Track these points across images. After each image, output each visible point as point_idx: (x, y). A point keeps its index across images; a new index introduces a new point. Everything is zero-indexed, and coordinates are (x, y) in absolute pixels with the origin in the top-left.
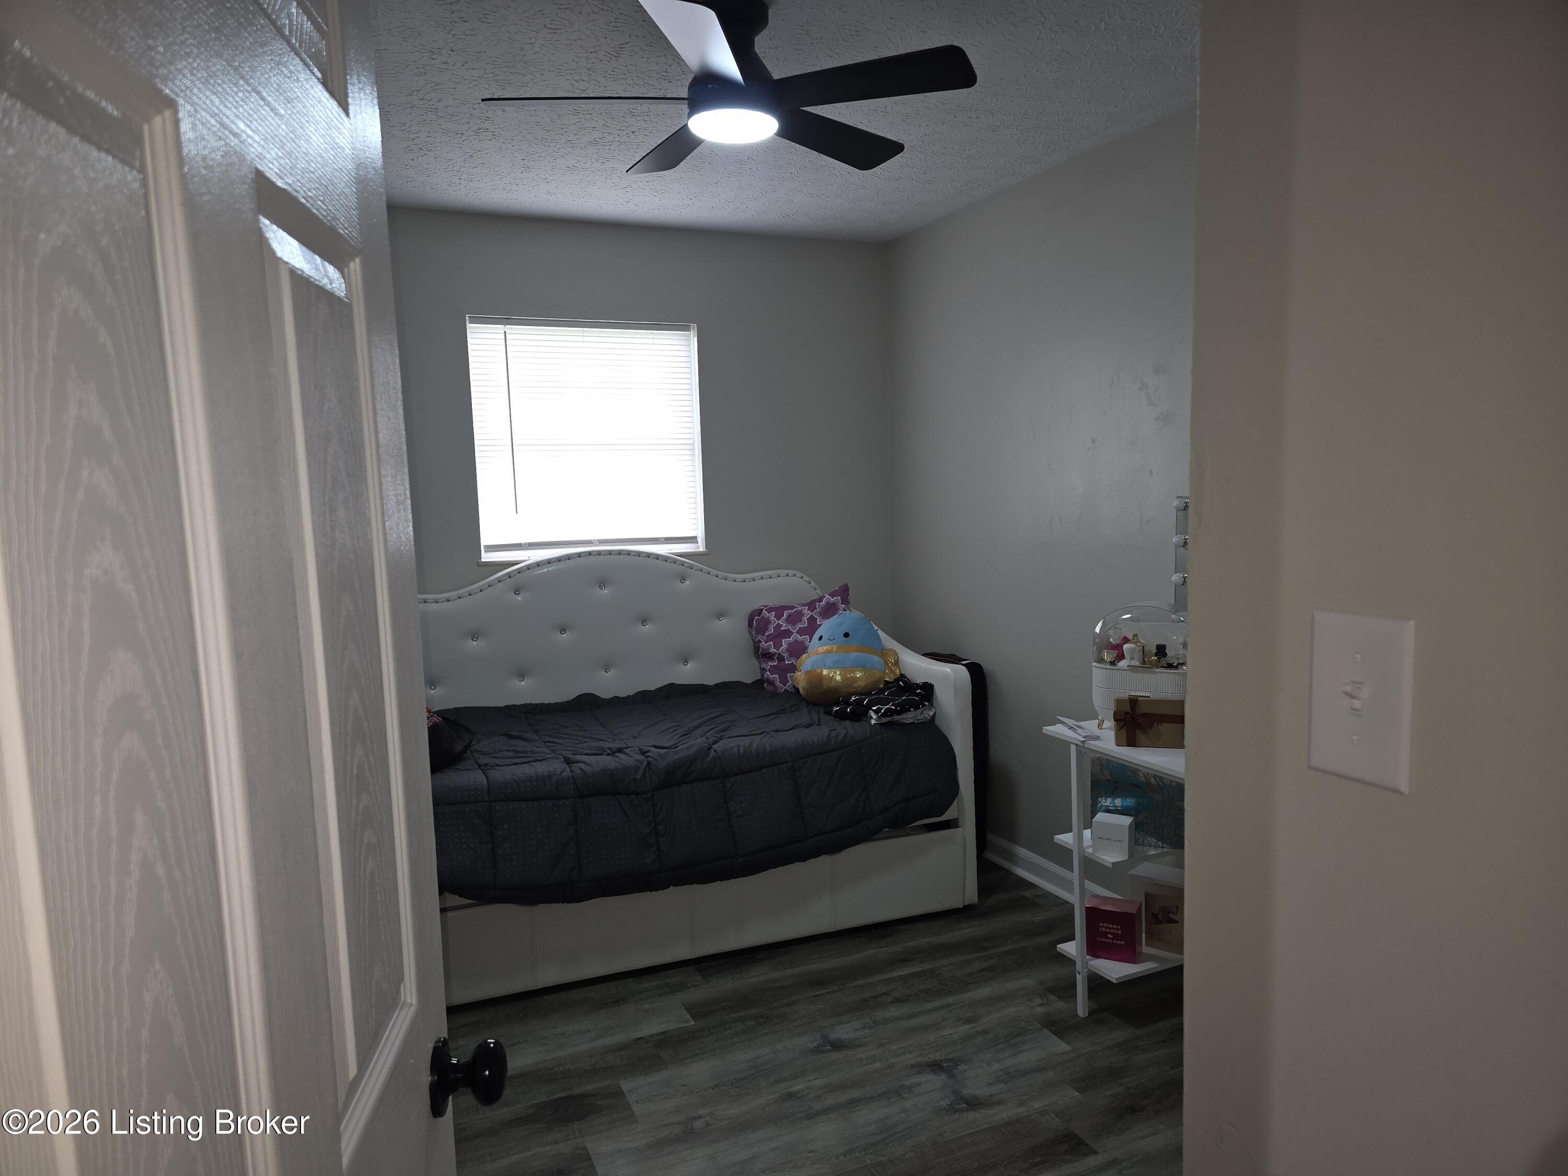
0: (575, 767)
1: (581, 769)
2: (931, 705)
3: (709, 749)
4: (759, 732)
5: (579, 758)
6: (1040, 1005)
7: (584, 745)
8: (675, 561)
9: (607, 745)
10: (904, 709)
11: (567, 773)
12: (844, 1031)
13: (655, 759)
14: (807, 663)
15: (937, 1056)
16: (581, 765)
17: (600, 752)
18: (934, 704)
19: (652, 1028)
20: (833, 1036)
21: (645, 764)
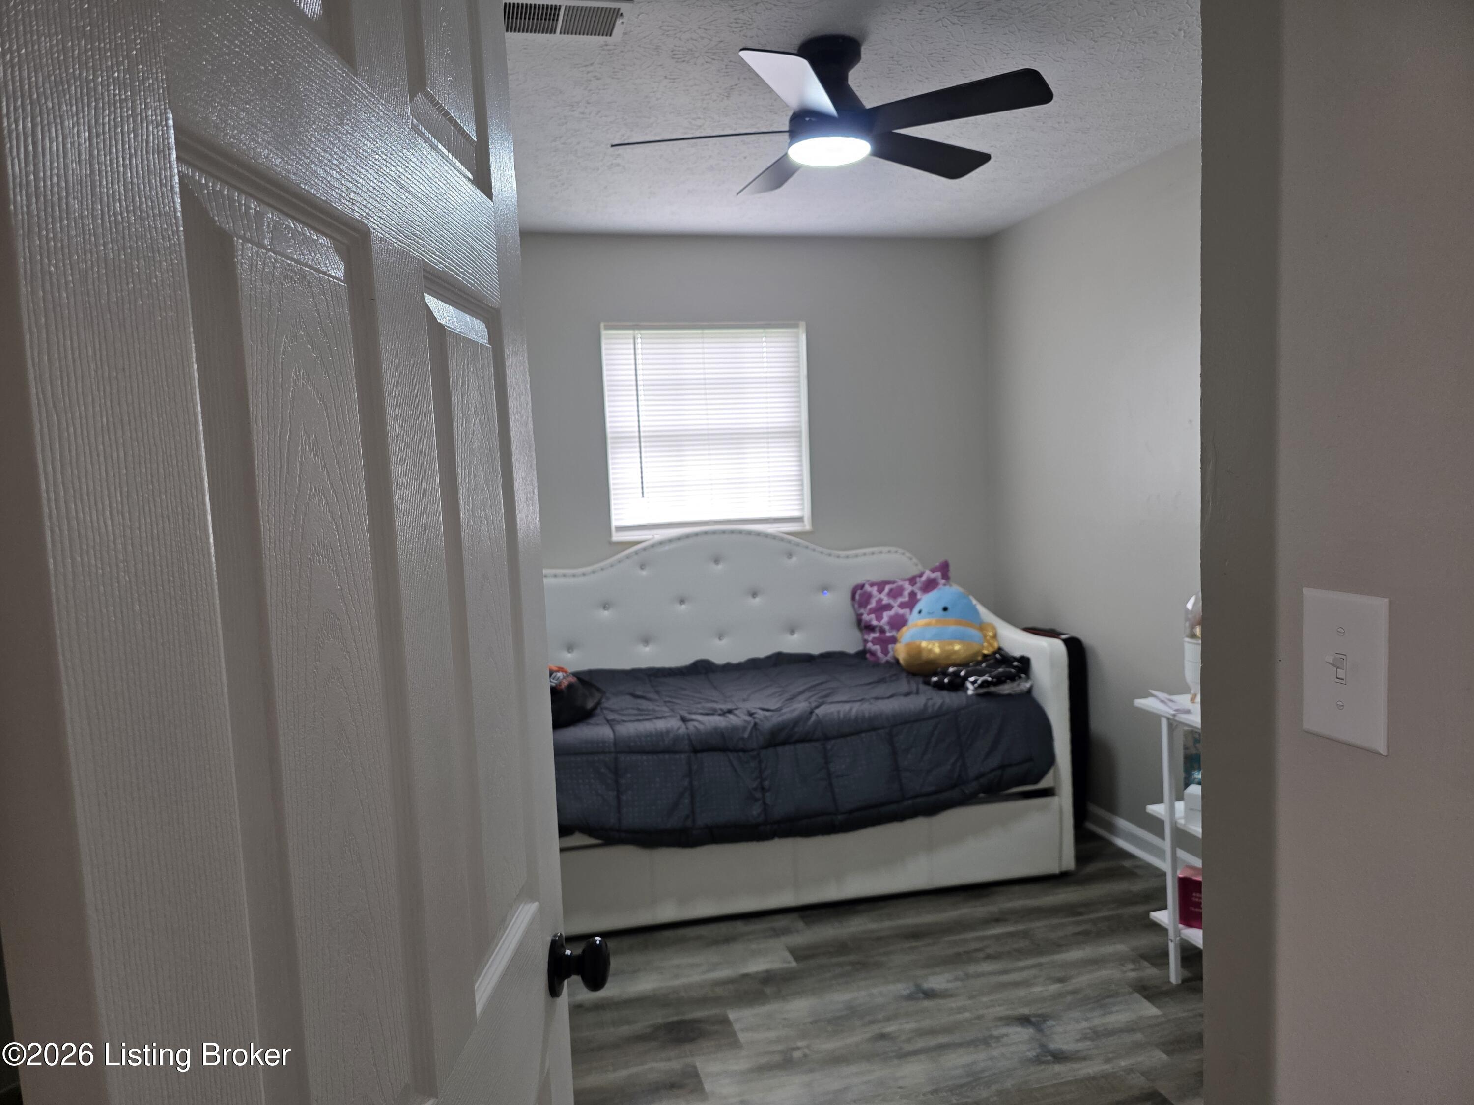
0: (691, 725)
1: (695, 727)
2: (1028, 677)
3: (811, 712)
4: (859, 698)
5: (694, 717)
6: (1133, 970)
7: (699, 706)
8: (782, 539)
9: (718, 706)
10: (1000, 680)
11: (683, 731)
12: (937, 981)
13: (761, 721)
14: (906, 635)
15: (1026, 1011)
16: (696, 724)
17: (712, 712)
18: (1032, 676)
19: (757, 966)
20: (926, 985)
21: (752, 724)
